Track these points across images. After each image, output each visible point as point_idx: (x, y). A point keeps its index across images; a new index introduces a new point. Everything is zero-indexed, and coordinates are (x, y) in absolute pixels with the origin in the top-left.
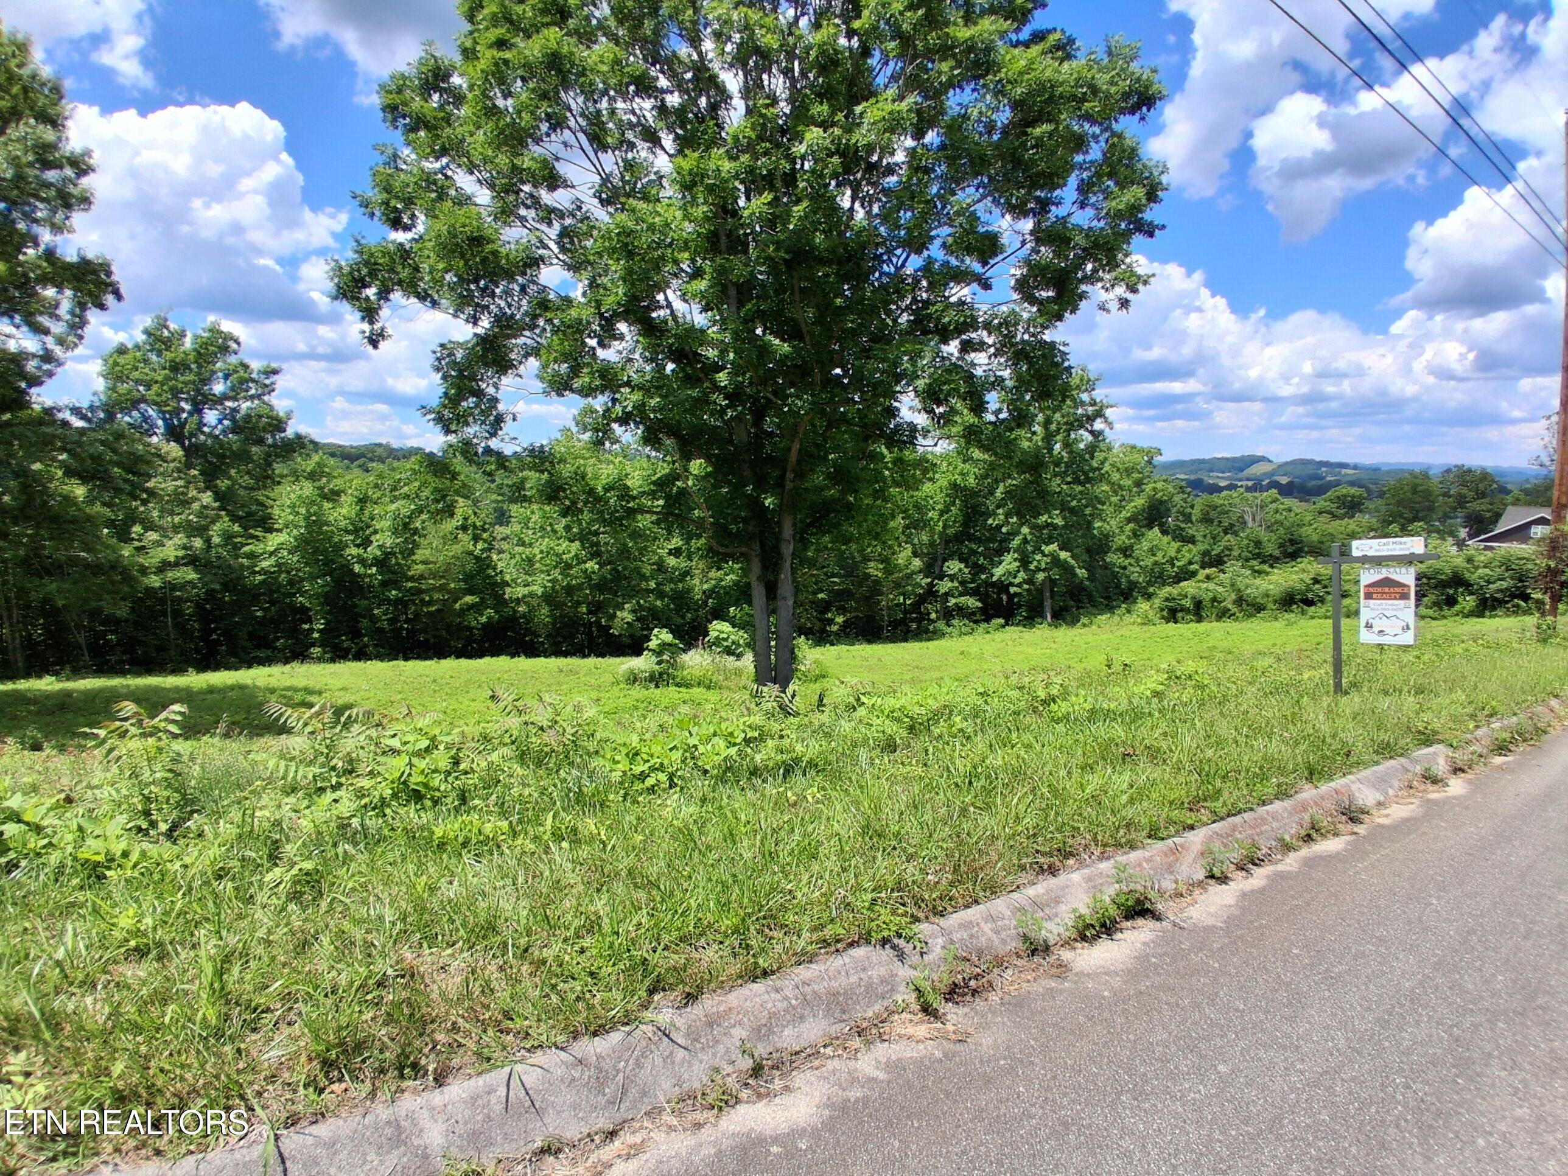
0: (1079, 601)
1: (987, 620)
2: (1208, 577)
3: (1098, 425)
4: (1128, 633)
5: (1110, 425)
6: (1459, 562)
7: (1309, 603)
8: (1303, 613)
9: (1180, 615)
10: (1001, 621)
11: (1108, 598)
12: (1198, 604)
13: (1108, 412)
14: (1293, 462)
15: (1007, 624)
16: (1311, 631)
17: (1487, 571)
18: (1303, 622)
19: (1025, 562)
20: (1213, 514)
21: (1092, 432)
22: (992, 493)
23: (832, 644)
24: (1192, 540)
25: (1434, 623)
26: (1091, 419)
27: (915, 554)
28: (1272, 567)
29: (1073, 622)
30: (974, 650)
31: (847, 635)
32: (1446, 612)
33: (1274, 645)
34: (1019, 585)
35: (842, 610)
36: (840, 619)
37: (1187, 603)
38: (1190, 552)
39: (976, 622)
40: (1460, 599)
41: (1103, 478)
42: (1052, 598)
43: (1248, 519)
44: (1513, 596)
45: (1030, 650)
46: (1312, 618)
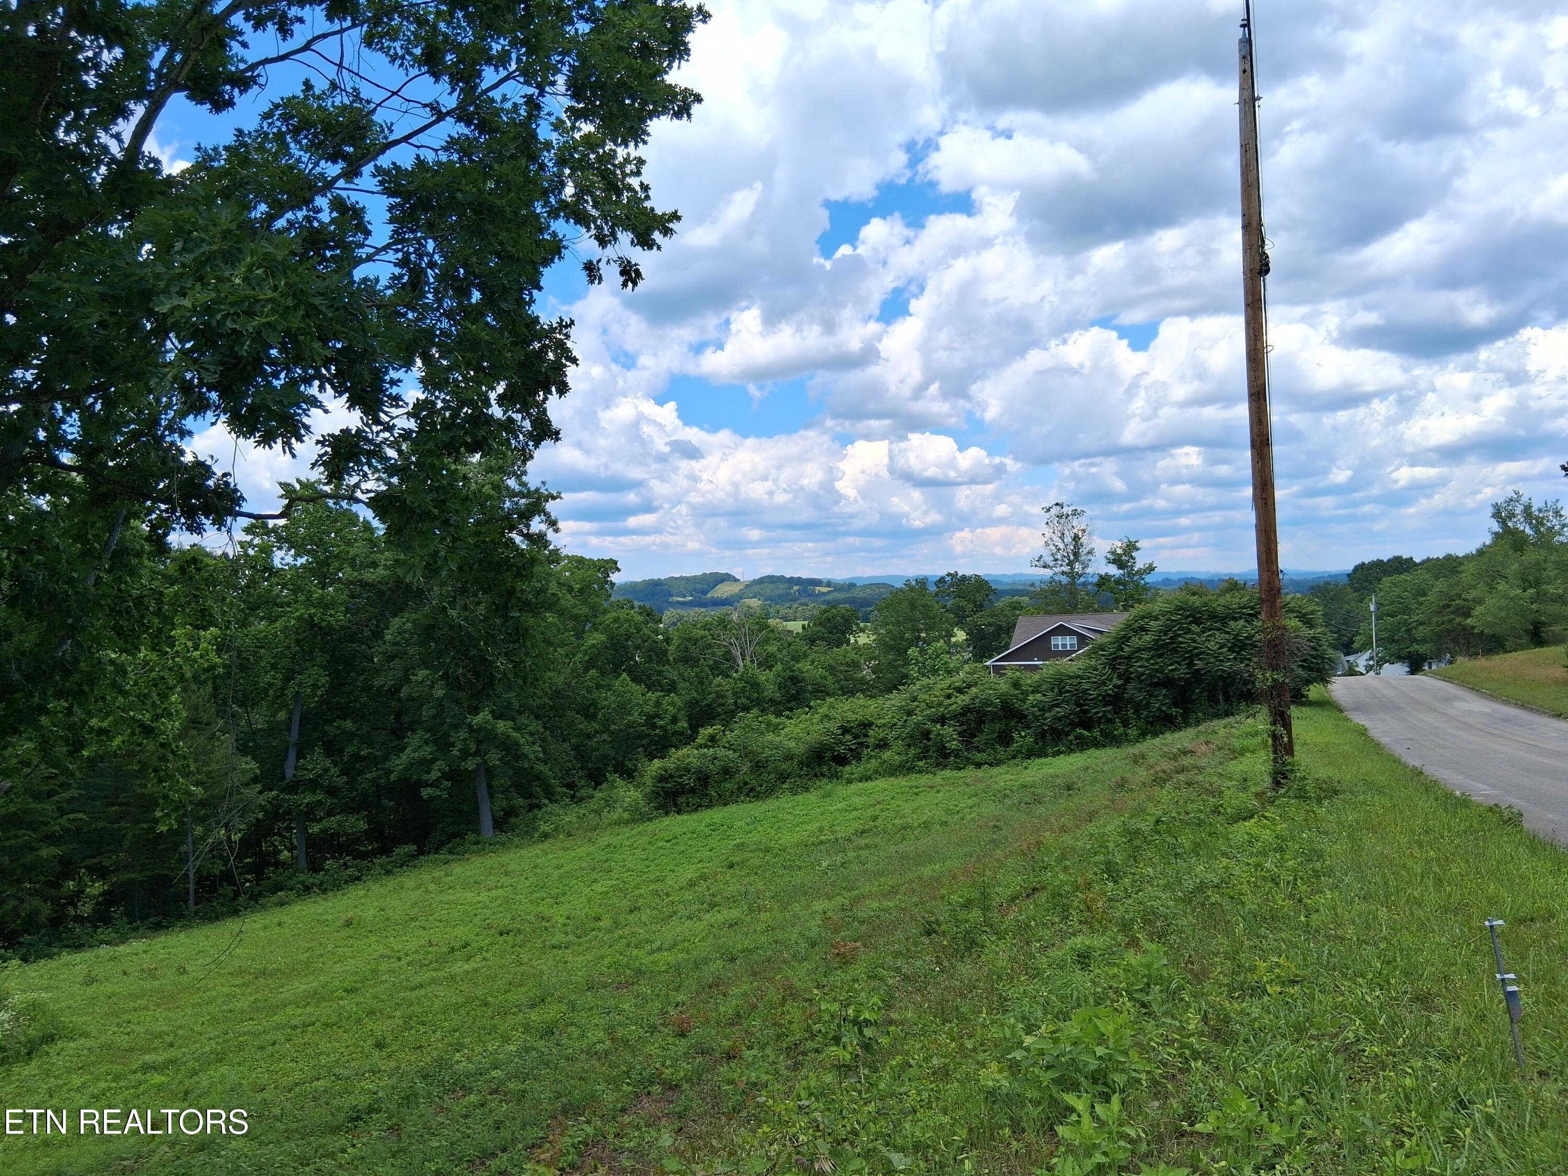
0: (531, 795)
1: (386, 850)
2: (712, 738)
3: (537, 525)
4: (615, 840)
5: (553, 523)
6: (1004, 686)
7: (841, 760)
8: (835, 776)
9: (681, 799)
10: (412, 848)
11: (571, 786)
12: (704, 779)
13: (550, 506)
14: (761, 581)
15: (421, 852)
16: (857, 801)
17: (1039, 696)
18: (841, 790)
19: (443, 744)
20: (694, 651)
21: (528, 537)
22: (378, 635)
23: (78, 947)
24: (672, 688)
25: (995, 771)
26: (526, 516)
27: (243, 750)
28: (778, 714)
29: (531, 834)
30: (369, 912)
31: (107, 921)
32: (1001, 755)
33: (821, 829)
34: (435, 784)
35: (100, 872)
36: (96, 888)
37: (689, 781)
38: (673, 703)
39: (364, 856)
40: (1015, 735)
41: (551, 604)
42: (491, 796)
43: (737, 653)
44: (1074, 725)
45: (469, 895)
46: (850, 781)
